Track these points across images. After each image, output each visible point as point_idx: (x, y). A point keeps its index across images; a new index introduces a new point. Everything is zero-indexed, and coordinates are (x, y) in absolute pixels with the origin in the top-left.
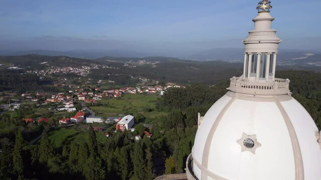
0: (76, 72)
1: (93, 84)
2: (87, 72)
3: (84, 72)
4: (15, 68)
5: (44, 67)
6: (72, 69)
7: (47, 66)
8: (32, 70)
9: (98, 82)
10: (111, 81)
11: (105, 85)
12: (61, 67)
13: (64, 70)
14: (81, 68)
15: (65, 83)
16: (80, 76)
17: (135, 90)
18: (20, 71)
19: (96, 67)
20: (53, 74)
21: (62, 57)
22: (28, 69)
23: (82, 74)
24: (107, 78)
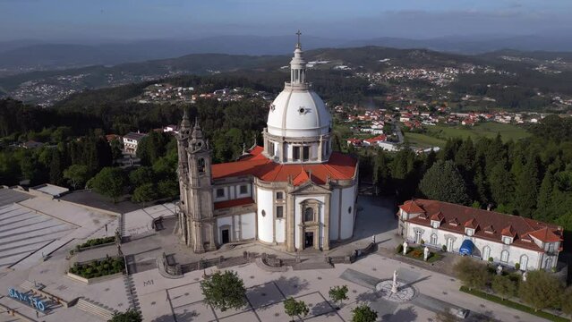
0: (430, 78)
1: (453, 101)
2: (450, 79)
3: (445, 78)
4: (342, 67)
5: (382, 68)
6: (425, 73)
7: (387, 66)
8: (365, 71)
9: (463, 99)
10: (488, 99)
11: (474, 104)
12: (409, 68)
13: (411, 74)
14: (443, 71)
15: (404, 96)
16: (434, 86)
17: (509, 118)
18: (346, 73)
19: (471, 70)
20: (392, 81)
21: (414, 50)
22: (359, 70)
23: (438, 83)
24: (483, 92)
